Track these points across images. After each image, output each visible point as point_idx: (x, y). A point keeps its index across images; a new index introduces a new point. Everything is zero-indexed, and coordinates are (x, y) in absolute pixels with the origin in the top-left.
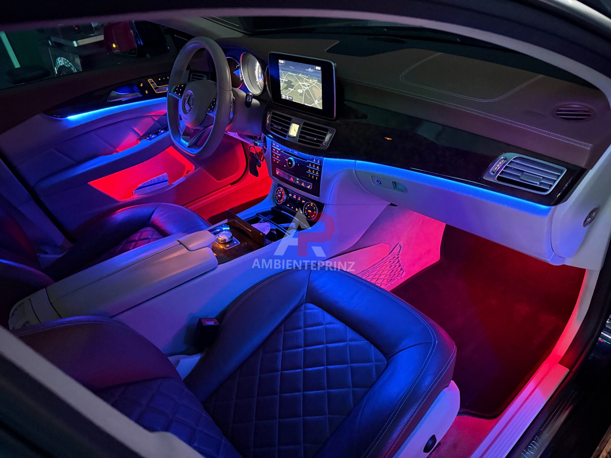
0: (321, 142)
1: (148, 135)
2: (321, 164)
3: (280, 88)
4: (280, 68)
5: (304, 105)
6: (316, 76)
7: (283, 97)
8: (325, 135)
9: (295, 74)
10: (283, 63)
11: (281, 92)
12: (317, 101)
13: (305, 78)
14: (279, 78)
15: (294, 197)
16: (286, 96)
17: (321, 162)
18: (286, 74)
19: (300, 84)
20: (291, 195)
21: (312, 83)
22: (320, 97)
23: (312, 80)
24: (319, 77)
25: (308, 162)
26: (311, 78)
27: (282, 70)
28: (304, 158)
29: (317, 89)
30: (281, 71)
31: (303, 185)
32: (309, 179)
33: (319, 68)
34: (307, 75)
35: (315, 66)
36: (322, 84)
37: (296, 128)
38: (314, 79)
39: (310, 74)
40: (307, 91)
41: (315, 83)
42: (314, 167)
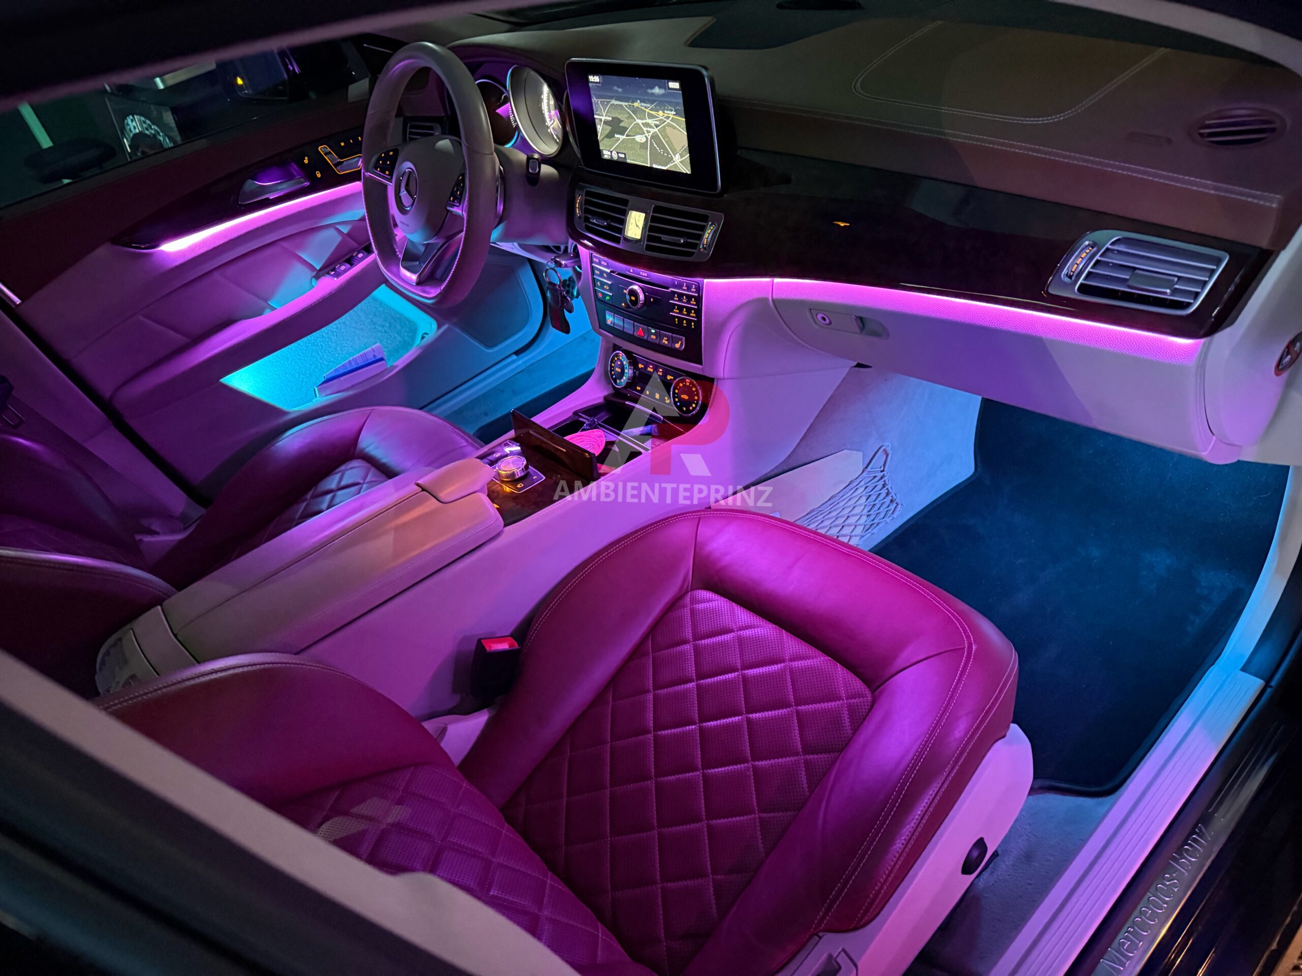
0: (695, 246)
1: (332, 267)
2: (699, 294)
3: (597, 136)
4: (592, 92)
5: (651, 168)
6: (670, 103)
7: (606, 155)
8: (703, 229)
9: (625, 102)
10: (598, 81)
11: (600, 144)
12: (678, 156)
13: (647, 110)
14: (593, 115)
15: (649, 369)
16: (611, 152)
17: (699, 289)
18: (607, 105)
19: (638, 124)
20: (643, 366)
21: (665, 118)
22: (683, 147)
23: (664, 113)
24: (677, 104)
25: (672, 291)
26: (660, 108)
27: (598, 97)
28: (662, 284)
29: (676, 131)
30: (596, 98)
31: (666, 342)
32: (678, 328)
33: (675, 85)
34: (652, 102)
35: (666, 81)
36: (685, 118)
37: (639, 221)
38: (667, 110)
39: (656, 99)
40: (654, 137)
41: (670, 119)
42: (684, 301)
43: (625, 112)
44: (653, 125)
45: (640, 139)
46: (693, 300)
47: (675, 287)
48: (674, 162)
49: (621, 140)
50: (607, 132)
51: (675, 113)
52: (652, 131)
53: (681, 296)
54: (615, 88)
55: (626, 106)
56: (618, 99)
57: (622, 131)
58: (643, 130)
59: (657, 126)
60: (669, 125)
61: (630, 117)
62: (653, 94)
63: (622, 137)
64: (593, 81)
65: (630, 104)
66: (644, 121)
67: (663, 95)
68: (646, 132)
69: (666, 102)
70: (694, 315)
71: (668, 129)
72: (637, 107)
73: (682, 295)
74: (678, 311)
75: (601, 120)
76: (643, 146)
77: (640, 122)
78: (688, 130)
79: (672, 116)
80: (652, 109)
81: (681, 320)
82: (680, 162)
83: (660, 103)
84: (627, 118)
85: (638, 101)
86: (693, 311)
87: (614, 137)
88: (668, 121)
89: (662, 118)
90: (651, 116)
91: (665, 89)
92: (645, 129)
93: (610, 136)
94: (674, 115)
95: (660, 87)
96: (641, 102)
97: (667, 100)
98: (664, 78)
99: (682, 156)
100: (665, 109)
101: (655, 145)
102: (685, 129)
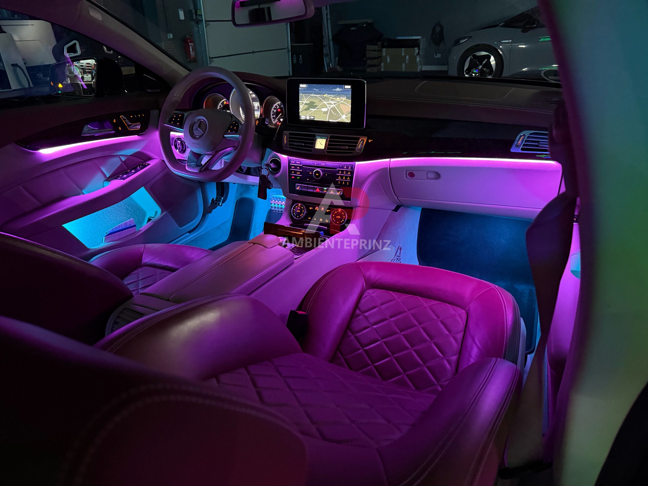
0: (354, 149)
3: (299, 110)
4: (300, 91)
5: (328, 122)
6: (344, 94)
7: (303, 117)
8: (357, 143)
10: (305, 87)
11: (300, 113)
12: (344, 116)
13: (331, 98)
14: (299, 101)
16: (306, 116)
18: (308, 97)
19: (324, 103)
20: (312, 208)
22: (348, 111)
24: (348, 94)
25: (338, 170)
26: (339, 96)
27: (303, 93)
28: (333, 167)
29: (345, 105)
32: (340, 186)
33: (349, 87)
34: (334, 94)
36: (351, 100)
37: (322, 142)
39: (337, 93)
40: (333, 109)
41: (343, 101)
42: (344, 173)
43: (318, 99)
44: (333, 104)
45: (324, 110)
46: (349, 172)
47: (340, 168)
48: (342, 118)
49: (313, 111)
50: (305, 108)
51: (346, 98)
52: (332, 106)
53: (342, 172)
54: (315, 89)
55: (319, 96)
56: (314, 94)
57: (315, 107)
58: (327, 106)
59: (335, 104)
60: (342, 103)
61: (321, 101)
62: (335, 91)
63: (313, 110)
64: (302, 87)
65: (322, 95)
66: (328, 102)
67: (341, 91)
68: (328, 107)
69: (342, 94)
70: (349, 179)
71: (341, 105)
72: (325, 97)
73: (344, 171)
74: (340, 178)
75: (303, 103)
76: (326, 113)
77: (326, 103)
78: (352, 105)
79: (344, 99)
80: (334, 97)
81: (341, 182)
82: (345, 118)
83: (339, 94)
84: (319, 102)
85: (327, 94)
86: (348, 177)
87: (309, 110)
88: (342, 101)
89: (339, 100)
90: (332, 100)
91: (343, 89)
92: (328, 106)
93: (307, 109)
94: (345, 99)
95: (340, 88)
96: (328, 95)
97: (341, 93)
98: (343, 84)
99: (346, 115)
100: (341, 97)
101: (332, 112)
102: (350, 104)
